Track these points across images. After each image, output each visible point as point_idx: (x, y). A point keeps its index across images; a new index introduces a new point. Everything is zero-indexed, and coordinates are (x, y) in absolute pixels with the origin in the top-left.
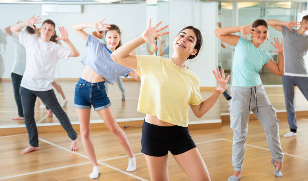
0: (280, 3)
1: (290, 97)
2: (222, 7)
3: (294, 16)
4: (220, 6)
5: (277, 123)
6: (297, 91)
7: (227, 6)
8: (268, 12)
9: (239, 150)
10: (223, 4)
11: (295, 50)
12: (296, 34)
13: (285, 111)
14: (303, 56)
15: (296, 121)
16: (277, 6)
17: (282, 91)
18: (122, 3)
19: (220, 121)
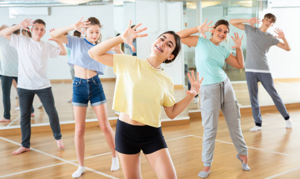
0: (242, 2)
1: (254, 92)
2: (187, 7)
3: (255, 15)
4: (185, 6)
5: (239, 119)
6: (260, 86)
7: (191, 6)
8: (230, 11)
9: (209, 146)
10: (188, 4)
11: (257, 47)
12: (258, 32)
13: (250, 106)
14: (265, 53)
15: (260, 115)
16: (239, 5)
17: (247, 87)
18: (89, 5)
19: (188, 118)
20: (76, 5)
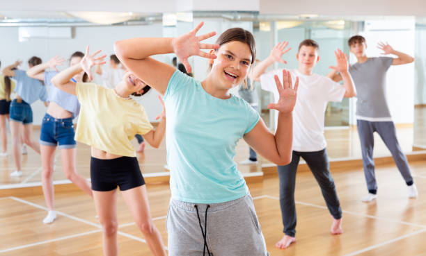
0: (329, 23)
8: (314, 34)
16: (327, 27)
18: (127, 25)
19: (260, 174)
20: (109, 25)
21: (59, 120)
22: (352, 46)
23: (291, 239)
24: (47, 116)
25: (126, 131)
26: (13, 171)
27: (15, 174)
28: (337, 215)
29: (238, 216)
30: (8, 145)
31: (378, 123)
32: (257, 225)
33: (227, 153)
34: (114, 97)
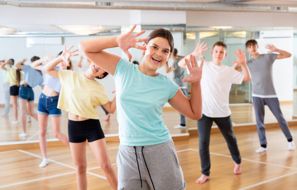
2: (187, 37)
7: (191, 36)
8: (226, 41)
19: (187, 134)
21: (50, 97)
22: (248, 47)
23: (206, 177)
24: (42, 94)
25: (92, 101)
26: (21, 133)
27: (22, 135)
28: (238, 161)
29: (163, 155)
30: (18, 116)
31: (267, 99)
32: (177, 162)
33: (154, 112)
34: (84, 79)
